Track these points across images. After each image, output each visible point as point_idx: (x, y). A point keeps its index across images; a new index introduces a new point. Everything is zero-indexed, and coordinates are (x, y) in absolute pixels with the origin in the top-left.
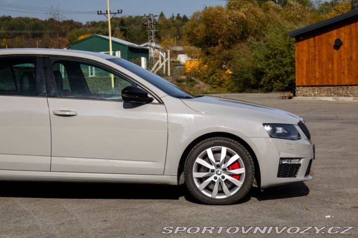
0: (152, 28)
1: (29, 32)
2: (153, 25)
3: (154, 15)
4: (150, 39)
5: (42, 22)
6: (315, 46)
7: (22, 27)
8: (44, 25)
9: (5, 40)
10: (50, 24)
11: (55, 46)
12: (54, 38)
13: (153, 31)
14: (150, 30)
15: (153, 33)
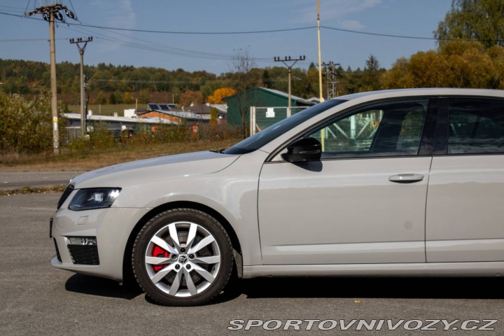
5: (169, 73)
8: (171, 76)
9: (127, 93)
10: (179, 76)
11: (186, 101)
12: (184, 91)
13: (333, 83)
14: (329, 81)
15: (333, 85)
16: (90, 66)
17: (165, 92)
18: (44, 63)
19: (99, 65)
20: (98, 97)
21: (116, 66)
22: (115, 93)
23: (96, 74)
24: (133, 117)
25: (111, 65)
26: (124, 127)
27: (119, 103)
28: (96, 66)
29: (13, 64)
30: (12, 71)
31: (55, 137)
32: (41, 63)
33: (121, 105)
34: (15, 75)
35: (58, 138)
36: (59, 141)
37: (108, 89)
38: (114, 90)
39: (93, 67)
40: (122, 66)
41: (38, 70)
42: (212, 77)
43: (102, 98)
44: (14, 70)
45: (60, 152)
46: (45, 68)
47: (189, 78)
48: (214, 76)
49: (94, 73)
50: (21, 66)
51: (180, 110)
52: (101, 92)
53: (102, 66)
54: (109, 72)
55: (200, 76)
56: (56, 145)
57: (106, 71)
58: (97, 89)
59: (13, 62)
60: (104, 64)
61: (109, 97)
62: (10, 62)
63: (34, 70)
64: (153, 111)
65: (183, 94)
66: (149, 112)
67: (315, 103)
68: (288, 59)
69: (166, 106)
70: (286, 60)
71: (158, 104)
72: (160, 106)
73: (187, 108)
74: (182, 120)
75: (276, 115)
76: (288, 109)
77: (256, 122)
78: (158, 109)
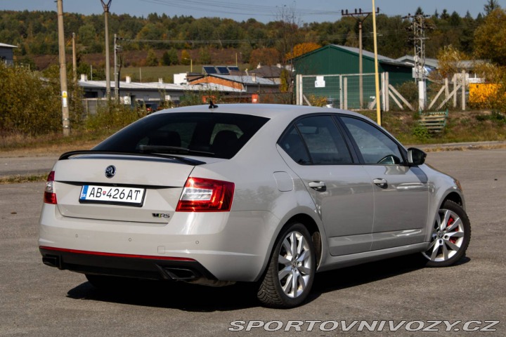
0: (420, 35)
5: (238, 24)
8: (240, 29)
9: (184, 52)
10: (251, 27)
11: (258, 60)
12: (257, 48)
13: (421, 39)
14: (417, 37)
15: (422, 42)
16: (138, 17)
17: (233, 49)
18: (81, 15)
19: (149, 16)
20: (148, 57)
21: (172, 17)
22: (169, 52)
23: (145, 28)
24: (182, 84)
25: (165, 16)
26: (168, 98)
27: (174, 64)
28: (146, 17)
29: (42, 17)
30: (40, 26)
31: (64, 114)
32: (77, 15)
33: (177, 66)
34: (45, 30)
35: (68, 116)
36: (68, 119)
37: (161, 46)
38: (168, 47)
39: (141, 19)
40: (178, 17)
41: (73, 24)
42: (292, 28)
43: (153, 58)
44: (43, 25)
45: (71, 132)
46: (82, 21)
47: (263, 30)
48: (295, 27)
49: (143, 26)
50: (52, 19)
51: (243, 73)
52: (151, 50)
53: (153, 18)
54: (161, 24)
55: (277, 28)
56: (66, 124)
57: (158, 23)
58: (146, 46)
59: (42, 13)
60: (156, 14)
61: (162, 56)
62: (38, 14)
63: (69, 24)
64: (208, 75)
65: (254, 51)
66: (203, 77)
67: (407, 63)
68: (358, 12)
69: (225, 68)
70: (356, 13)
71: (216, 67)
72: (218, 68)
73: (253, 70)
74: (245, 86)
75: (326, 84)
76: (341, 76)
77: (304, 93)
78: (215, 72)
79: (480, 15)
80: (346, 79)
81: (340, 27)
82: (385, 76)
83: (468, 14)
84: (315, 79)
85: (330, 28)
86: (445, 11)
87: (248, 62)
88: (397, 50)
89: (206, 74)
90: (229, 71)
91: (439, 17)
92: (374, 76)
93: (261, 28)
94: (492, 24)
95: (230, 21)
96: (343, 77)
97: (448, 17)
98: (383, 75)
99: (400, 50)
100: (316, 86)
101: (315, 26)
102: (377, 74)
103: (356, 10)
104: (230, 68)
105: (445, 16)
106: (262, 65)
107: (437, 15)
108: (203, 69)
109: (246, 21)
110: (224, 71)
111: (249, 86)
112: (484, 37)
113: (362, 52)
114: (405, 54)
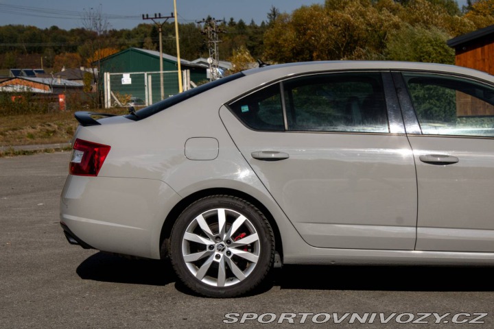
0: (213, 38)
1: (24, 46)
2: (215, 34)
3: (216, 19)
4: (211, 53)
5: (41, 31)
6: (484, 60)
7: (13, 39)
8: (44, 35)
10: (53, 34)
11: (61, 64)
12: (60, 53)
13: (215, 42)
14: (211, 40)
15: (215, 45)
47: (65, 36)
51: (49, 76)
55: (78, 35)
64: (16, 78)
65: (57, 56)
66: (11, 79)
67: (201, 65)
68: (158, 16)
69: (31, 71)
70: (156, 18)
71: (23, 70)
72: (25, 71)
73: (57, 73)
74: (50, 88)
75: (132, 81)
76: (146, 74)
77: (111, 90)
78: (22, 75)
79: (263, 23)
80: (150, 77)
81: (138, 34)
82: (187, 73)
83: (253, 22)
84: (122, 76)
85: (128, 34)
86: (232, 19)
87: (52, 67)
88: (190, 54)
89: (14, 76)
90: (36, 74)
91: (227, 25)
92: (177, 73)
93: (63, 34)
94: (280, 27)
95: (34, 28)
96: (148, 74)
97: (235, 25)
98: (185, 72)
99: (193, 54)
100: (123, 83)
101: (114, 33)
102: (179, 71)
103: (156, 15)
104: (36, 71)
105: (232, 23)
106: (66, 68)
107: (225, 23)
108: (11, 72)
109: (49, 28)
110: (30, 74)
111: (55, 87)
112: (272, 39)
113: (162, 55)
114: (198, 57)
